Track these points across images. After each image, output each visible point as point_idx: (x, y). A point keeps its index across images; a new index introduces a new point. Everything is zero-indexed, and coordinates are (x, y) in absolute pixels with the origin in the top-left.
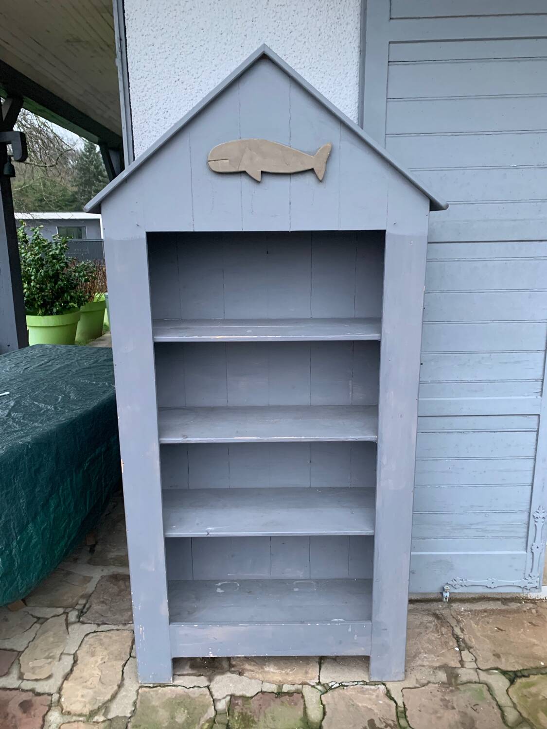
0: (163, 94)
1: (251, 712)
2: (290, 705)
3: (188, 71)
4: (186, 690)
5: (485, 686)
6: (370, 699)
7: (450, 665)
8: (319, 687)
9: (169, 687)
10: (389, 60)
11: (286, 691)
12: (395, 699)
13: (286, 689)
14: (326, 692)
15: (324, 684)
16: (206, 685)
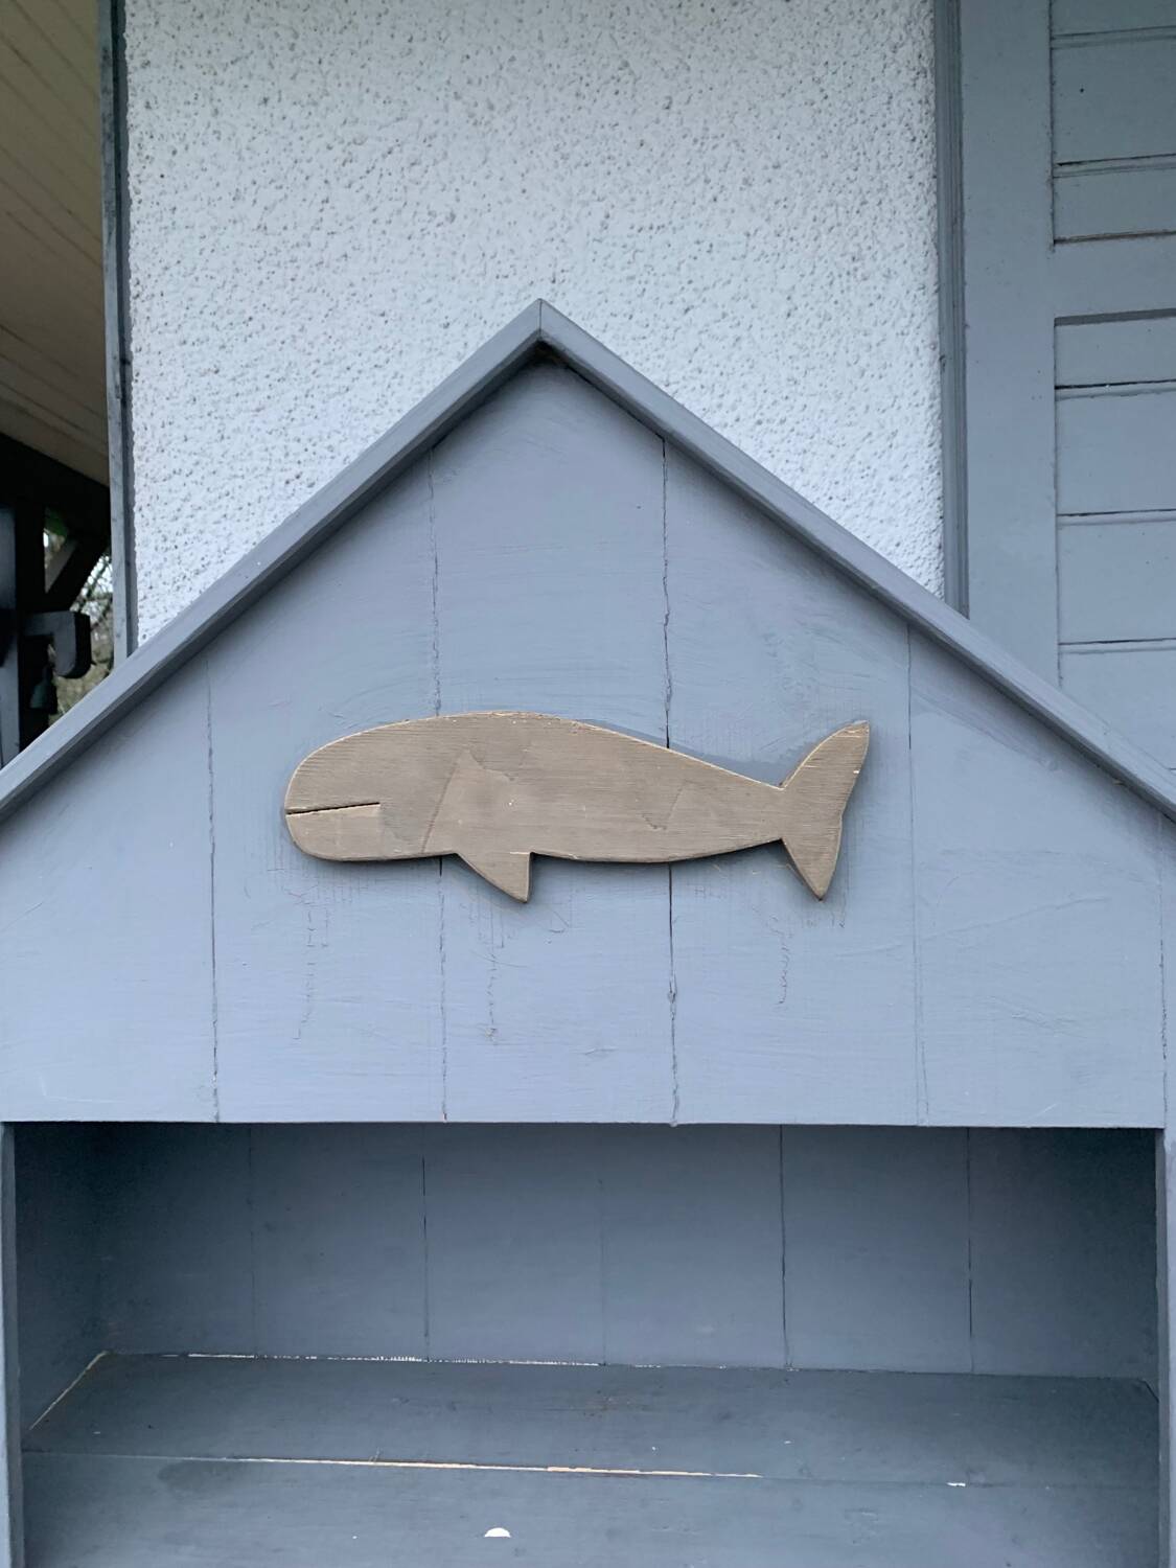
0: (244, 524)
3: (330, 448)
10: (1061, 382)
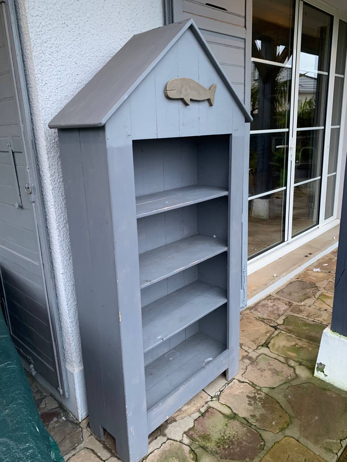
1: (202, 432)
2: (213, 415)
4: (160, 449)
5: (263, 355)
6: (237, 388)
7: (245, 355)
8: (214, 399)
9: (150, 456)
11: (204, 411)
12: (244, 381)
13: (203, 410)
14: (219, 399)
15: (214, 396)
16: (166, 439)
